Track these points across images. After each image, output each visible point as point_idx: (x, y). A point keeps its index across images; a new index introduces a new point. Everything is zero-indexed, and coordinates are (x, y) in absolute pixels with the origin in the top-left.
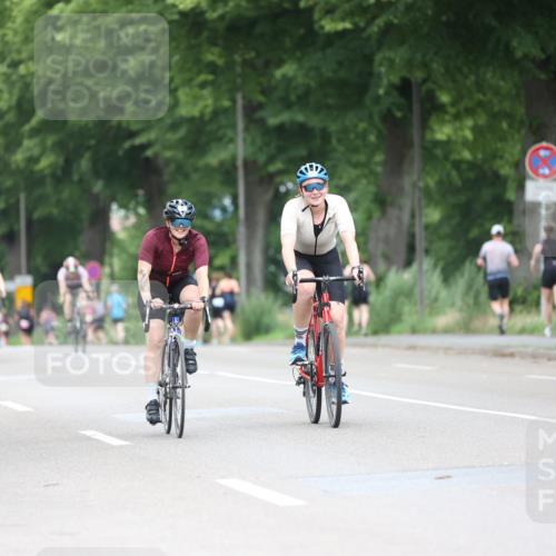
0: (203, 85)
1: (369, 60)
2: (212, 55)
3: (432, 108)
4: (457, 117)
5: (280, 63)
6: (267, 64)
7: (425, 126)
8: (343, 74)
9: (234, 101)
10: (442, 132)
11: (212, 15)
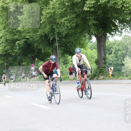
0: (2, 60)
1: (17, 57)
2: (3, 58)
3: (22, 61)
4: (25, 62)
5: (9, 58)
6: (7, 58)
7: (22, 63)
8: (14, 59)
9: (5, 62)
10: (24, 63)
11: (2, 54)
